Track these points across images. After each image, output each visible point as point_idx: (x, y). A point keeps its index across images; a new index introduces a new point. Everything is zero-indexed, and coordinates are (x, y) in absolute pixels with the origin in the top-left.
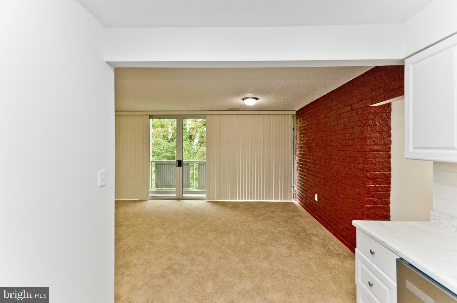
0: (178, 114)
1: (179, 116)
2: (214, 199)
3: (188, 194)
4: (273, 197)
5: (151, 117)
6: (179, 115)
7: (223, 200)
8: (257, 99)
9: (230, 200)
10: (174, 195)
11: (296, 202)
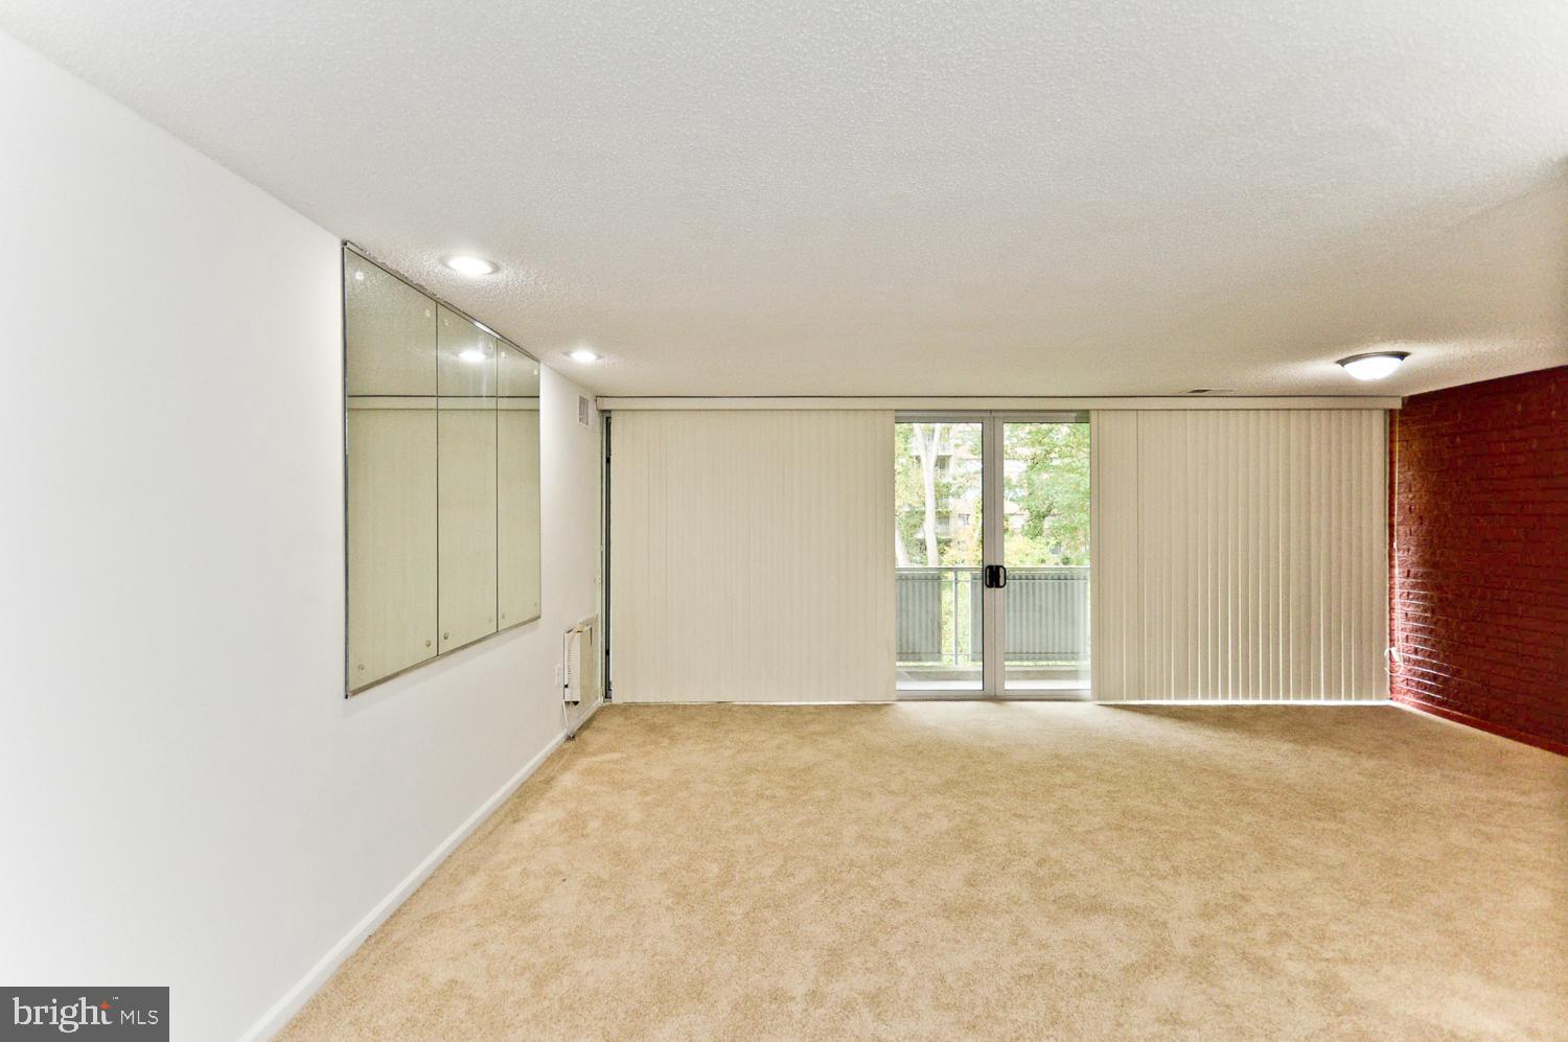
0: (989, 408)
1: (994, 414)
2: (1122, 699)
3: (1018, 679)
4: (1319, 688)
5: (905, 417)
6: (991, 411)
7: (1149, 699)
8: (1402, 356)
9: (1175, 699)
10: (978, 686)
11: (1407, 704)
